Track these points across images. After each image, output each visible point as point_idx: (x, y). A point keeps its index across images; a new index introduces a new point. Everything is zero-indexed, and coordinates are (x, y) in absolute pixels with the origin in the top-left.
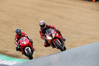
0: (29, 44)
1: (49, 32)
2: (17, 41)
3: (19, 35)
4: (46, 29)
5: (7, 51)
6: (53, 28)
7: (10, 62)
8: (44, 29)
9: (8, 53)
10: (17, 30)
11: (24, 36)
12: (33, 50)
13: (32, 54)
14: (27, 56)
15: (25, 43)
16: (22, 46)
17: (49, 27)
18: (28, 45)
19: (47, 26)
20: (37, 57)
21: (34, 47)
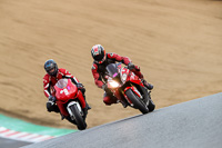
0: (76, 94)
1: (114, 71)
2: (48, 89)
3: (53, 75)
4: (105, 64)
5: (27, 112)
6: (123, 61)
7: (35, 135)
8: (103, 64)
9: (30, 116)
10: (48, 63)
11: (64, 77)
12: (85, 109)
13: (84, 117)
14: (73, 122)
15: (67, 93)
16: (61, 100)
17: (114, 59)
18: (74, 97)
19: (108, 56)
20: (95, 125)
21: (88, 101)
